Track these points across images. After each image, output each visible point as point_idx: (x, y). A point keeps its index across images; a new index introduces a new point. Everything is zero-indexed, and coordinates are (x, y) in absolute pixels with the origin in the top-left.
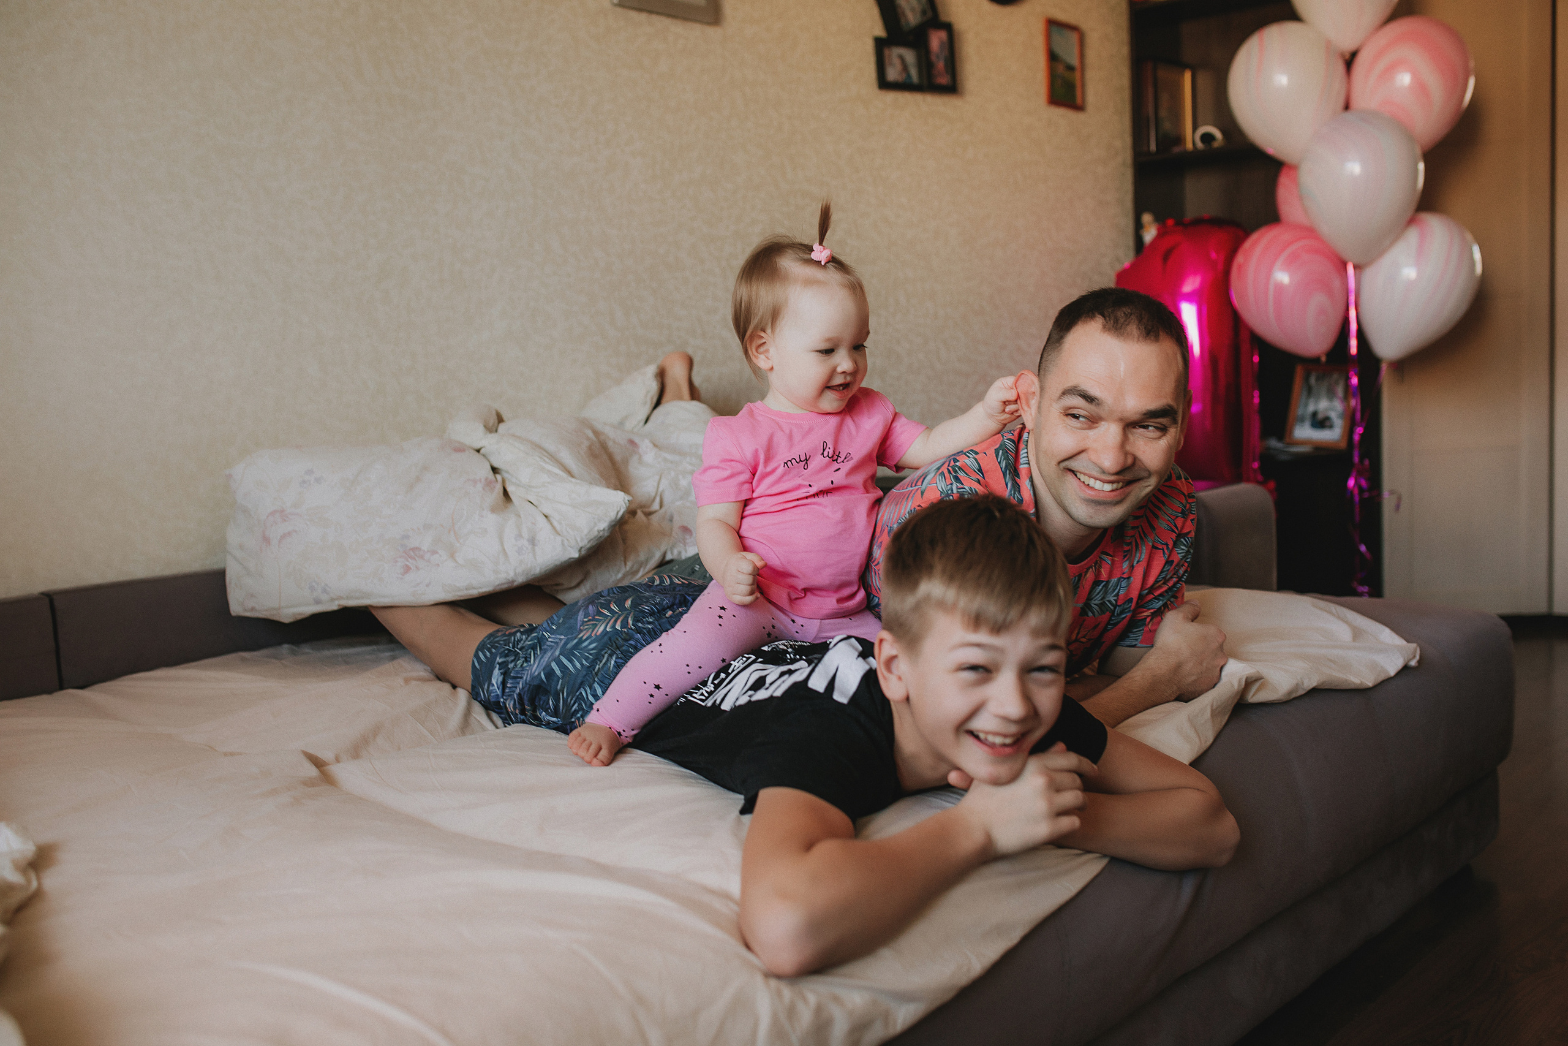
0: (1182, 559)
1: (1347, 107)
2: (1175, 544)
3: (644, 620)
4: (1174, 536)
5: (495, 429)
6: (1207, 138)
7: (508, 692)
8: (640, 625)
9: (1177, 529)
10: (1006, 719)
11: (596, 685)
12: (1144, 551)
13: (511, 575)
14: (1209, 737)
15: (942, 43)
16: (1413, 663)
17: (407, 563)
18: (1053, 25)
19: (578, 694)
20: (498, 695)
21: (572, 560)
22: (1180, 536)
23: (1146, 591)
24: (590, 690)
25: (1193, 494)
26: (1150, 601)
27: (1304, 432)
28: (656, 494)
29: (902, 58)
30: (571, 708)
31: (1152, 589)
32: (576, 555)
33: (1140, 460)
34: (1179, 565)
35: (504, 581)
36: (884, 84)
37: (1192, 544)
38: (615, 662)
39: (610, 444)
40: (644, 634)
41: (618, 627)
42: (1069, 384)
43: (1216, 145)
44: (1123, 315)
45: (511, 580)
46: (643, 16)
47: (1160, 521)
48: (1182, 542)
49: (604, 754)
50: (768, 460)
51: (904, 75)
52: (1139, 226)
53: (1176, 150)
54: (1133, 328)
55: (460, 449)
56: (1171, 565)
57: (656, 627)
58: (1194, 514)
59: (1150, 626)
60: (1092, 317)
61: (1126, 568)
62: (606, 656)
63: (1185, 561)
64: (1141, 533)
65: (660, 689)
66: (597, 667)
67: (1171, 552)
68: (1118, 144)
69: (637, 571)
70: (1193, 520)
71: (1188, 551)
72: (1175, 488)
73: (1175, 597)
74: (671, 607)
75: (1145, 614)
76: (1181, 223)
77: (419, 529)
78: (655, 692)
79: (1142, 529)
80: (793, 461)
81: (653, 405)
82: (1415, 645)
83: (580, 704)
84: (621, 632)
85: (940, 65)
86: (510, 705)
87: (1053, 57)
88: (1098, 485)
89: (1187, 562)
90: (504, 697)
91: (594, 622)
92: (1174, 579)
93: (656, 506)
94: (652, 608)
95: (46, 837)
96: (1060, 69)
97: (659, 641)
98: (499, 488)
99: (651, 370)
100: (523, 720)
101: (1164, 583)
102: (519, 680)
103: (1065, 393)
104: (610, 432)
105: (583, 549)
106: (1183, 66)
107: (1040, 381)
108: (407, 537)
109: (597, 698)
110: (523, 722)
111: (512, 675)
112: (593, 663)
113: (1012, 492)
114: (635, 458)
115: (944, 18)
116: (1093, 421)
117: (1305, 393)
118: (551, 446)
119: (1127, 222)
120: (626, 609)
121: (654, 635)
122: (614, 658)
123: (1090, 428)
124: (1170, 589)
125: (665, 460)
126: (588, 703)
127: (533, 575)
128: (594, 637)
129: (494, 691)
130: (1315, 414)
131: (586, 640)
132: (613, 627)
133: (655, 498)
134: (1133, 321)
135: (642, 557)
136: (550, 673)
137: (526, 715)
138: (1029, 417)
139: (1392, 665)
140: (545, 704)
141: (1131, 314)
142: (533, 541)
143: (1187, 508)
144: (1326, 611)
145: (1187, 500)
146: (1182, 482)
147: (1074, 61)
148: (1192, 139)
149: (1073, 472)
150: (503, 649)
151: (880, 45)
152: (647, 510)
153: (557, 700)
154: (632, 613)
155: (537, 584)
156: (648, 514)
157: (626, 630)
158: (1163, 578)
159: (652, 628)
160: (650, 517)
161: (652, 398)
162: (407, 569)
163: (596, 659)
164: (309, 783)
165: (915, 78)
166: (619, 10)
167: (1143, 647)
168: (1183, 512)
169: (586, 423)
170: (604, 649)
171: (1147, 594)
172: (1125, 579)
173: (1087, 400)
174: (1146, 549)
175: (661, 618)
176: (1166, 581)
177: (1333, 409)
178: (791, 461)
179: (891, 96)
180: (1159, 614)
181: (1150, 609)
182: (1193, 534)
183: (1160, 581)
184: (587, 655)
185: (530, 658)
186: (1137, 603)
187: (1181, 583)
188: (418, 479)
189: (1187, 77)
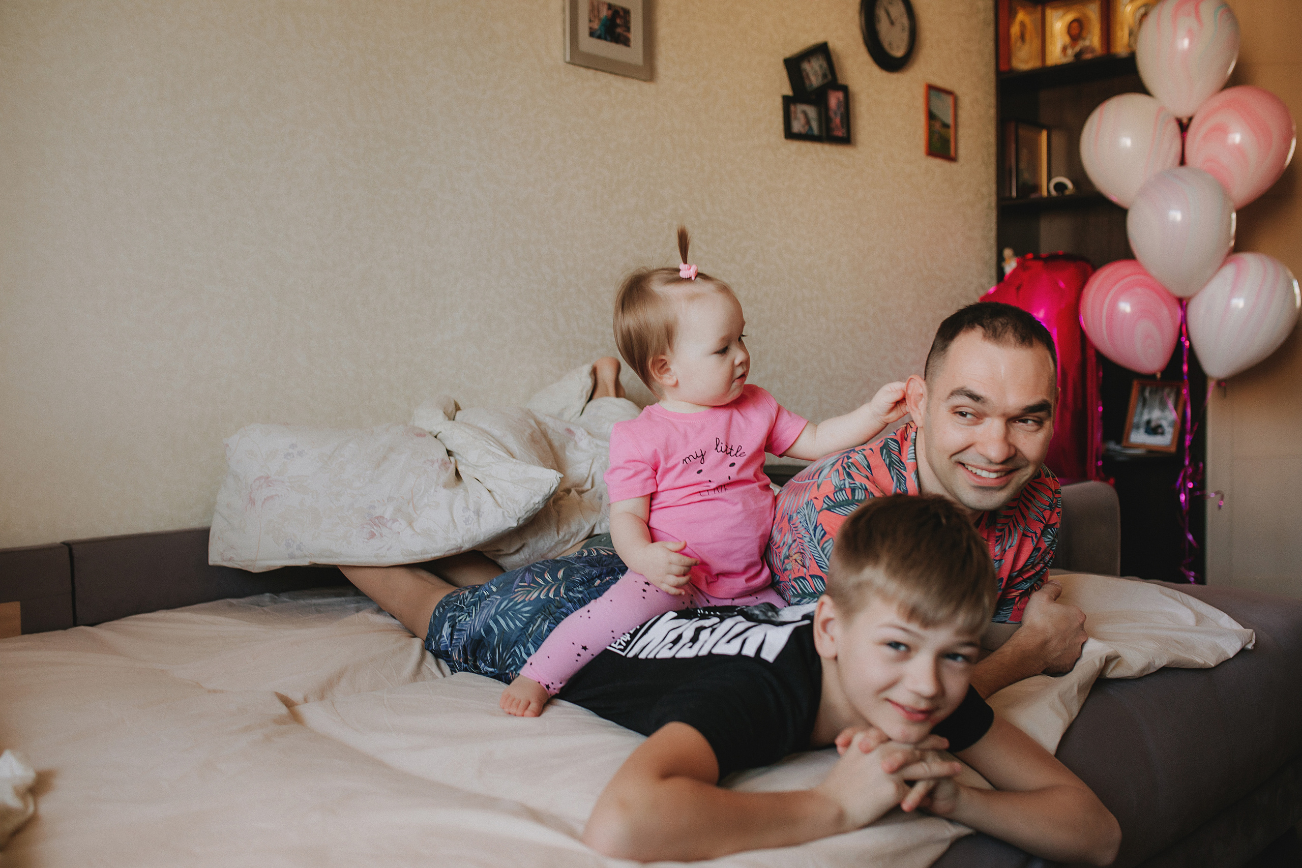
0: (1048, 547)
1: (1183, 162)
2: (1043, 533)
3: (575, 589)
4: (1042, 526)
5: (452, 417)
6: (1060, 187)
7: (454, 643)
8: (571, 594)
9: (1045, 520)
10: (919, 695)
11: (530, 645)
12: (1016, 538)
13: (459, 542)
14: (1075, 710)
15: (839, 102)
16: (1250, 646)
17: (373, 530)
18: (932, 90)
19: (512, 650)
20: (447, 645)
21: (511, 529)
22: (1047, 526)
23: (1016, 573)
24: (524, 649)
25: (1059, 490)
26: (1020, 583)
27: (1139, 437)
28: (589, 476)
29: (805, 113)
30: (506, 662)
31: (1022, 572)
32: (514, 524)
33: (1020, 452)
34: (1046, 552)
35: (453, 547)
36: (790, 134)
37: (1057, 534)
38: (548, 626)
39: (550, 432)
40: (575, 603)
41: (551, 595)
42: (956, 386)
43: (1067, 193)
44: (1000, 325)
45: (459, 546)
46: (590, 73)
47: (1031, 512)
48: (1049, 532)
49: (534, 706)
50: (667, 458)
51: (807, 128)
52: (1000, 259)
53: (1034, 196)
54: (1010, 336)
55: (421, 434)
56: (1039, 552)
57: (585, 595)
58: (1060, 508)
59: (1018, 605)
60: (973, 327)
61: (998, 552)
62: (539, 620)
63: (1051, 549)
64: (1014, 520)
65: (587, 650)
66: (531, 629)
67: (1039, 540)
68: (984, 190)
69: (568, 541)
70: (1059, 513)
71: (1053, 541)
72: (1044, 484)
73: (1042, 581)
74: (599, 577)
75: (1014, 594)
76: (1037, 257)
77: (383, 501)
78: (582, 652)
79: (1016, 519)
80: (691, 458)
81: (588, 398)
82: (1251, 630)
83: (514, 660)
84: (554, 600)
85: (837, 120)
86: (455, 656)
87: (931, 116)
88: (984, 474)
89: (1052, 550)
90: (452, 647)
91: (529, 589)
92: (1041, 565)
93: (588, 486)
94: (582, 579)
95: (45, 764)
96: (937, 126)
97: (587, 607)
98: (452, 468)
99: (587, 369)
100: (466, 667)
101: (1032, 568)
102: (463, 632)
103: (952, 394)
104: (550, 423)
105: (521, 520)
106: (1040, 127)
107: (928, 385)
108: (374, 507)
109: (529, 655)
110: (466, 670)
111: (457, 628)
112: (527, 625)
113: (898, 484)
114: (571, 444)
115: (841, 81)
116: (979, 417)
117: (1140, 404)
118: (497, 433)
119: (991, 255)
120: (559, 580)
121: (582, 603)
122: (547, 623)
123: (976, 424)
124: (1037, 573)
125: (597, 446)
126: (521, 660)
127: (478, 542)
128: (527, 602)
129: (444, 641)
130: (1148, 422)
131: (520, 603)
132: (547, 595)
133: (587, 478)
134: (1009, 330)
135: (574, 528)
136: (489, 630)
137: (468, 664)
138: (918, 415)
139: (1231, 648)
140: (484, 656)
141: (1007, 324)
142: (478, 513)
143: (1054, 502)
144: (1172, 598)
145: (1053, 495)
146: (1050, 479)
147: (949, 120)
148: (1046, 188)
149: (963, 464)
150: (452, 606)
151: (788, 102)
152: (580, 489)
153: (493, 654)
154: (564, 583)
155: (481, 550)
156: (581, 493)
157: (558, 599)
158: (1031, 562)
159: (582, 597)
160: (583, 495)
161: (587, 393)
162: (373, 535)
163: (529, 622)
164: (280, 721)
165: (816, 131)
166: (571, 67)
167: (1012, 623)
168: (1050, 506)
169: (529, 414)
170: (538, 614)
171: (1017, 576)
172: (997, 561)
173: (973, 399)
174: (1018, 536)
175: (590, 587)
176: (1034, 566)
177: (1165, 418)
178: (689, 458)
179: (795, 145)
180: (1027, 594)
181: (1019, 590)
182: (1058, 525)
183: (1029, 565)
184: (521, 617)
185: (472, 613)
186: (1007, 583)
187: (1047, 568)
188: (385, 458)
189: (1044, 135)
